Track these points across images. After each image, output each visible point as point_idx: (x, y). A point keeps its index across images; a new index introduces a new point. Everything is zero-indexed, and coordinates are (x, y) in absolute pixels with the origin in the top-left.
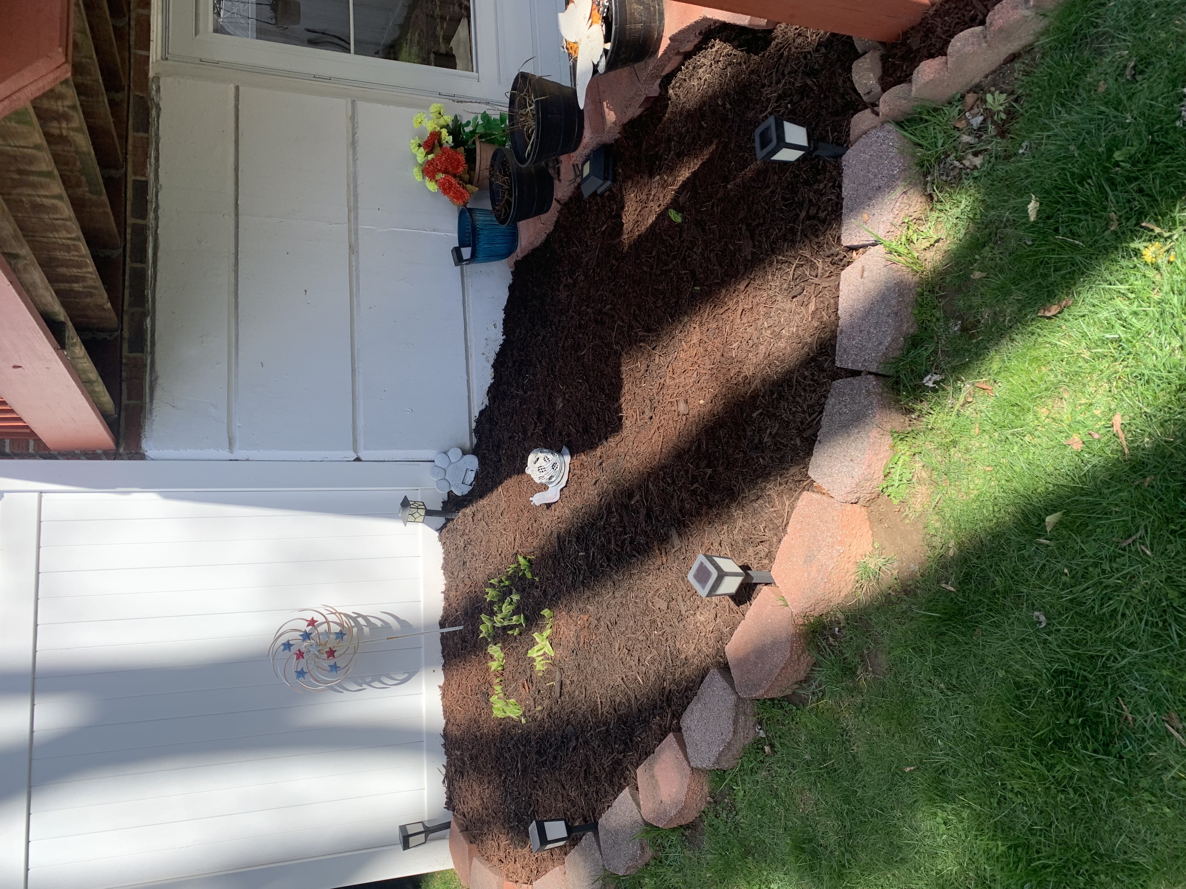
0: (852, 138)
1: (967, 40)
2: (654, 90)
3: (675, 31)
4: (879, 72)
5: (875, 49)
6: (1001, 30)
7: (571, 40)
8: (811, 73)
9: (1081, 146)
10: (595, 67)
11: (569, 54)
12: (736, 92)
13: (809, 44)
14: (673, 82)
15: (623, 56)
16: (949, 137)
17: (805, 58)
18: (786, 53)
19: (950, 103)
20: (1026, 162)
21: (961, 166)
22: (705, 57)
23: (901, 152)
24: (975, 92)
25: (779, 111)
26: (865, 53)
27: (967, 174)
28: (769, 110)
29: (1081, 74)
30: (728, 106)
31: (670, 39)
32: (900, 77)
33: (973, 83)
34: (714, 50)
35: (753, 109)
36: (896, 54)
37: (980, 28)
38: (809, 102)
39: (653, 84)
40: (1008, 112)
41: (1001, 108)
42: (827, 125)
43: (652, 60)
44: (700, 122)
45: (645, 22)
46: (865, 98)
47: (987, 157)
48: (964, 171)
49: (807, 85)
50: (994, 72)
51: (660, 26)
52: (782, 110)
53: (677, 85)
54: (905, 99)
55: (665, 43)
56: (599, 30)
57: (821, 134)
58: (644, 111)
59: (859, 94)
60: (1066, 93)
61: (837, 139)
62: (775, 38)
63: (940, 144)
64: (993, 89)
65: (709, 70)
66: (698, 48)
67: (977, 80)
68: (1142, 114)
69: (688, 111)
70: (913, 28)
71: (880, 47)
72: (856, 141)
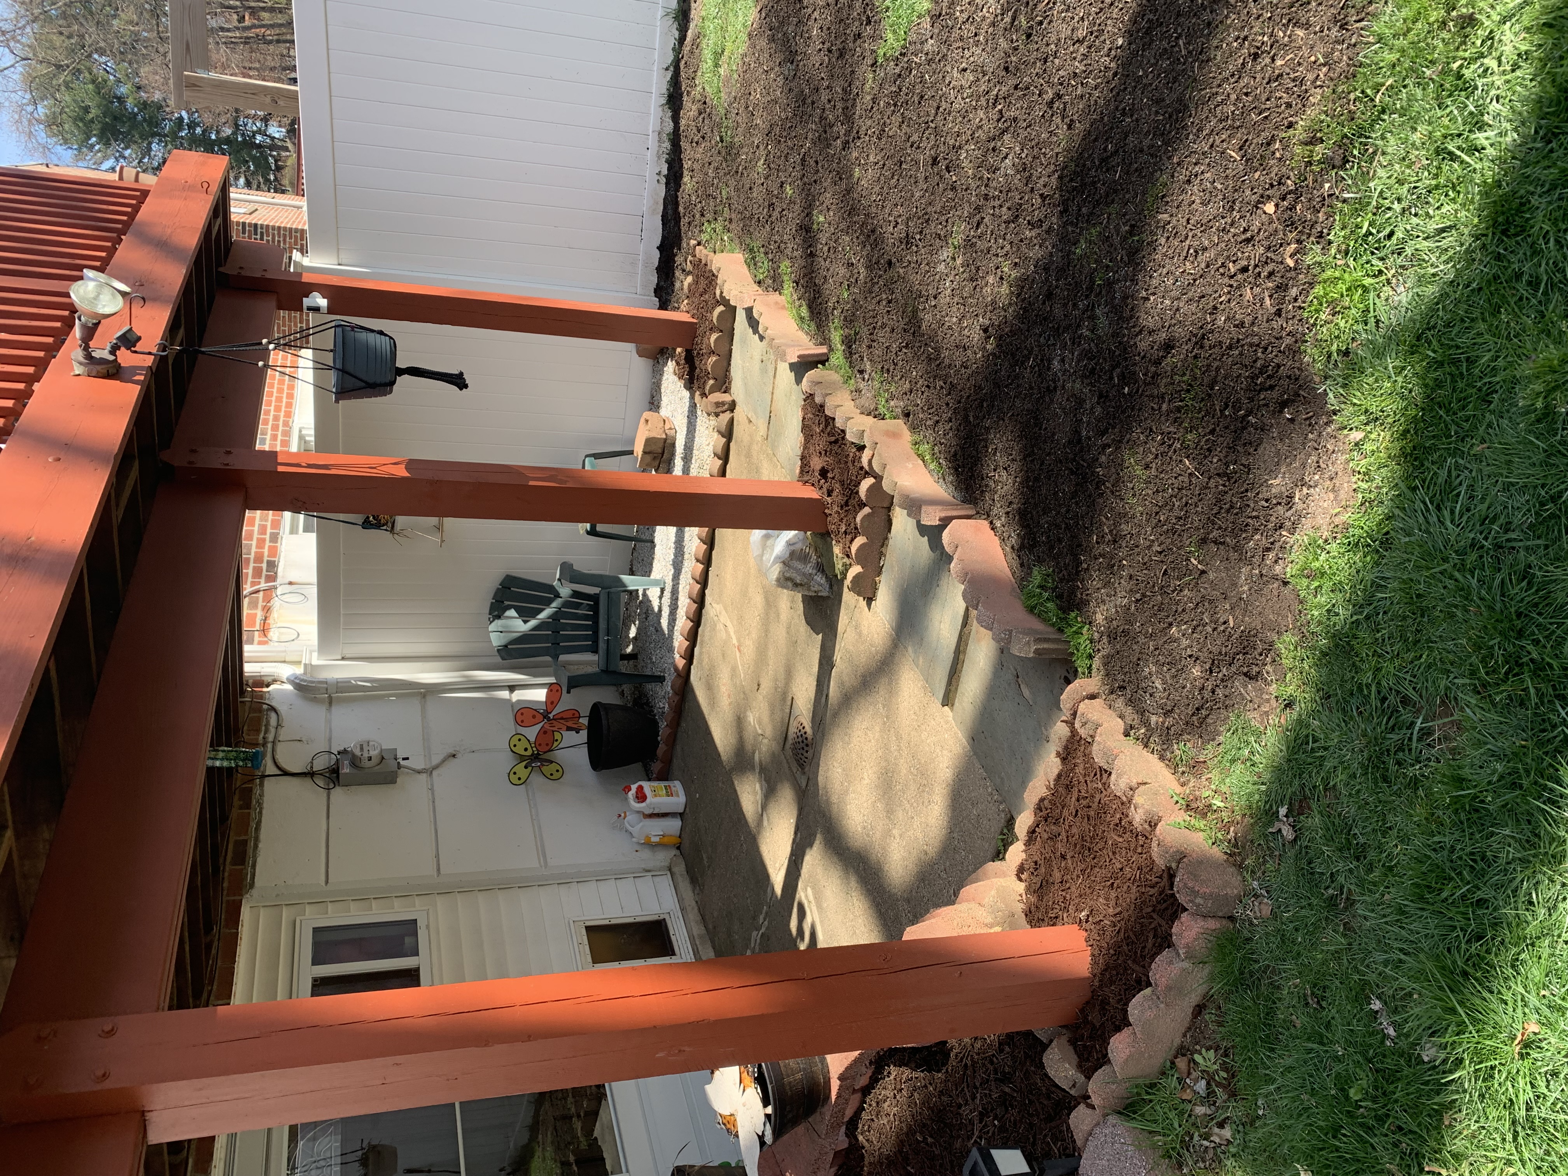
0: (1079, 1143)
1: (1142, 1005)
2: (842, 1142)
3: (841, 1070)
4: (1075, 1059)
5: (1060, 1035)
6: (1169, 988)
7: (726, 1112)
8: (1005, 1079)
9: (1313, 1093)
10: (761, 1138)
11: (728, 1130)
12: (933, 1121)
13: (990, 1046)
14: (860, 1126)
15: (790, 1116)
16: (1182, 1113)
17: (992, 1062)
18: (969, 1063)
19: (1163, 1073)
20: (1273, 1122)
21: (1213, 1145)
22: (884, 1088)
23: (1139, 1148)
24: (1184, 1055)
25: (988, 1132)
26: (1051, 1041)
27: (1224, 1153)
28: (976, 1133)
29: (1270, 1013)
30: (930, 1140)
31: (839, 1078)
32: (1098, 1059)
33: (1175, 1045)
34: (892, 1077)
35: (959, 1137)
36: (1083, 1035)
37: (1148, 991)
38: (1015, 1112)
39: (838, 1134)
40: (1225, 1067)
41: (1216, 1067)
42: (1046, 1136)
43: (826, 1107)
44: (905, 1168)
45: (804, 1069)
46: (1072, 1092)
47: (1234, 1126)
48: (1219, 1150)
49: (1006, 1093)
50: (1189, 1029)
51: (823, 1069)
52: (991, 1129)
53: (866, 1128)
54: (1113, 1083)
55: (835, 1085)
56: (753, 1094)
57: (1042, 1149)
58: (838, 1170)
59: (1064, 1090)
60: (1267, 1036)
61: (1064, 1150)
62: (952, 1048)
63: (1176, 1125)
64: (1198, 1047)
65: (894, 1102)
66: (874, 1080)
67: (1177, 1041)
68: (1349, 1043)
69: (888, 1157)
70: (1087, 1003)
71: (1064, 1031)
72: (1085, 1146)
